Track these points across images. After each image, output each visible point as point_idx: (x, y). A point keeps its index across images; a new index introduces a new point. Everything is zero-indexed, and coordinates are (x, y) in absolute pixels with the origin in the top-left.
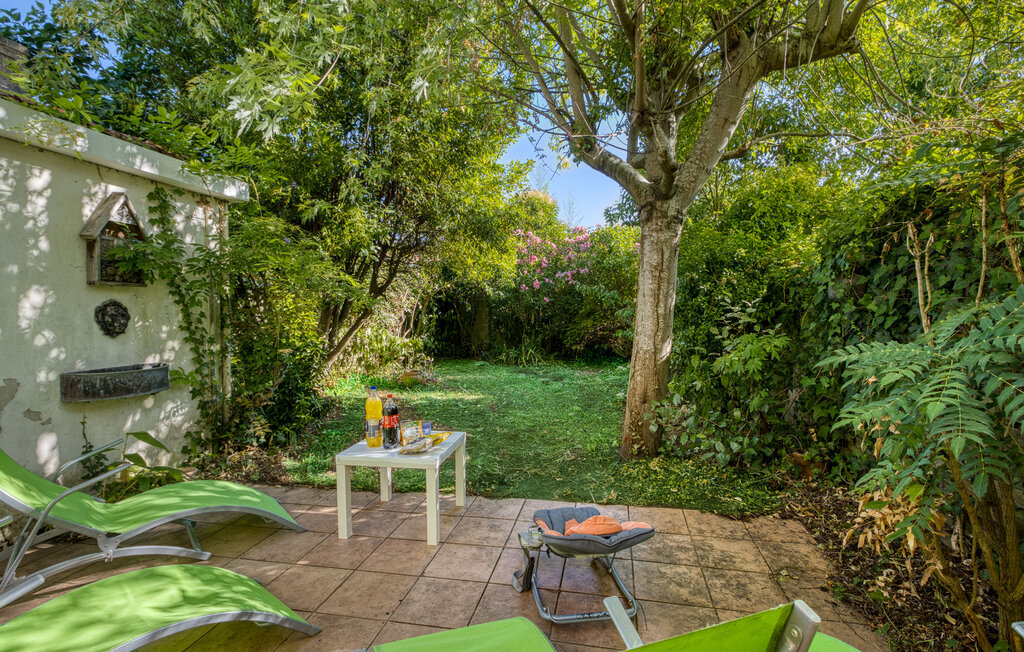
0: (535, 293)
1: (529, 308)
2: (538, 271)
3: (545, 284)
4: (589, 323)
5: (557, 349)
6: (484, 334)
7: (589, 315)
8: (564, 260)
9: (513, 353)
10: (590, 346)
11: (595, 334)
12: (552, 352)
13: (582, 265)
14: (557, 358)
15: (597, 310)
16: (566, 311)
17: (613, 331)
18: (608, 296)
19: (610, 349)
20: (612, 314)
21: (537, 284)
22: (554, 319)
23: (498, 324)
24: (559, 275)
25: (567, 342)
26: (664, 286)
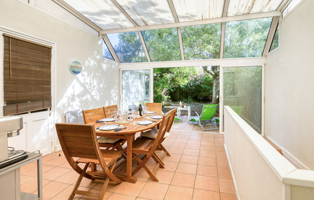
0: (191, 87)
1: (190, 90)
2: (192, 81)
3: (193, 84)
4: (203, 93)
5: (196, 99)
6: (178, 96)
7: (203, 92)
8: (198, 79)
9: (186, 100)
10: (204, 98)
11: (205, 96)
12: (195, 100)
13: (202, 80)
14: (196, 101)
15: (205, 90)
16: (198, 90)
17: (209, 95)
18: (208, 88)
19: (208, 99)
20: (209, 91)
21: (192, 84)
22: (195, 92)
23: (182, 93)
24: (197, 82)
25: (199, 98)
26: (217, 88)
